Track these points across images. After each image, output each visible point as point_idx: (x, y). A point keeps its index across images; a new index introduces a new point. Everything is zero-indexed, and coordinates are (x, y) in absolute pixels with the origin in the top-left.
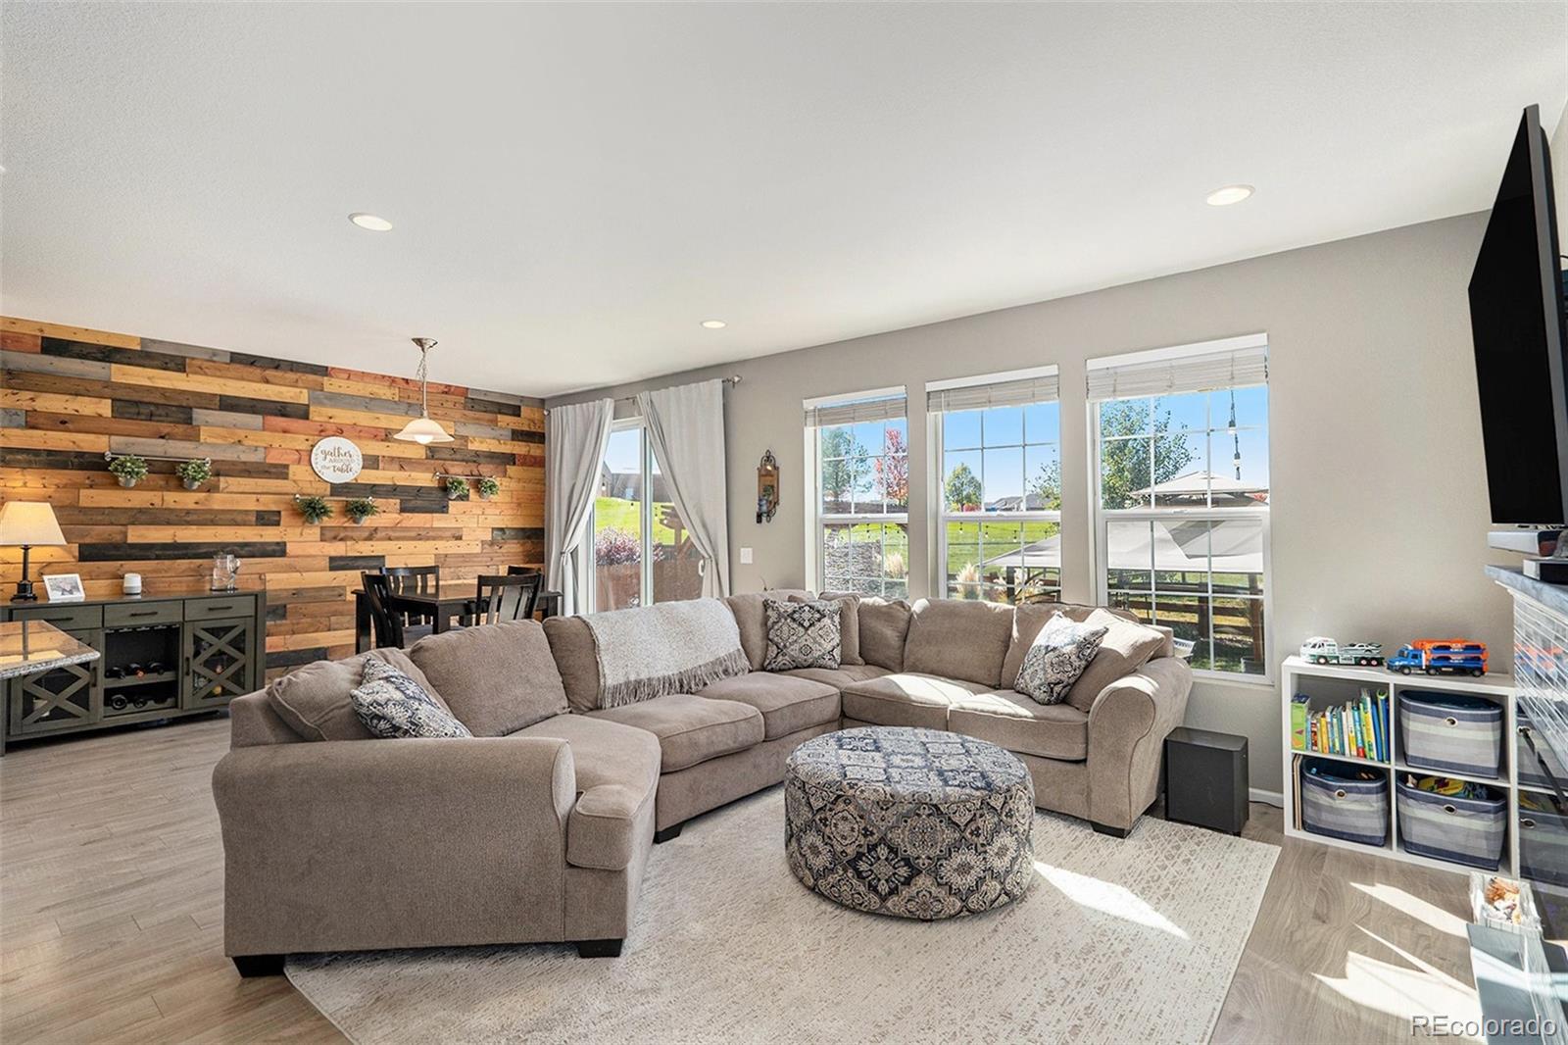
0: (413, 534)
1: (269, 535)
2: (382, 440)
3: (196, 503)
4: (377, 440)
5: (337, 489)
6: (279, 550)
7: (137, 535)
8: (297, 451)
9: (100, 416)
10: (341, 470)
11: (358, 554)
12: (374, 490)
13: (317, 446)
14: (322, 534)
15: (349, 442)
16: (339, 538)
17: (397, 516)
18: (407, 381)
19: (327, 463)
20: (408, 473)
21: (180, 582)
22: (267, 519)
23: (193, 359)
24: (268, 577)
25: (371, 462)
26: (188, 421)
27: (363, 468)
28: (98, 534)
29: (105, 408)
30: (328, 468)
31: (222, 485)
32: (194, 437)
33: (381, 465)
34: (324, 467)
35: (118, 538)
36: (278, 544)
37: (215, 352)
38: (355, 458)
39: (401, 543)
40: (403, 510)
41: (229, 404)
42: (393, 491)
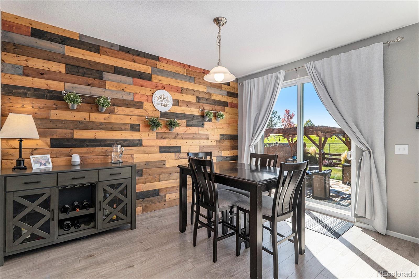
0: (191, 136)
1: (135, 136)
2: (180, 93)
3: (105, 119)
4: (178, 93)
5: (163, 115)
6: (139, 143)
7: (79, 134)
8: (146, 95)
9: (60, 72)
10: (164, 106)
11: (171, 146)
12: (177, 115)
13: (155, 94)
14: (157, 136)
15: (168, 93)
16: (163, 138)
17: (185, 128)
18: (189, 66)
19: (159, 102)
20: (190, 108)
21: (98, 159)
22: (134, 128)
23: (103, 47)
24: (135, 156)
25: (176, 103)
26: (101, 78)
27: (173, 105)
28: (60, 133)
29: (62, 68)
30: (159, 104)
31: (116, 111)
32: (103, 86)
33: (180, 104)
34: (158, 104)
35: (69, 136)
36: (139, 140)
37: (112, 45)
38: (170, 100)
39: (187, 141)
40: (188, 125)
41: (118, 71)
42: (184, 116)
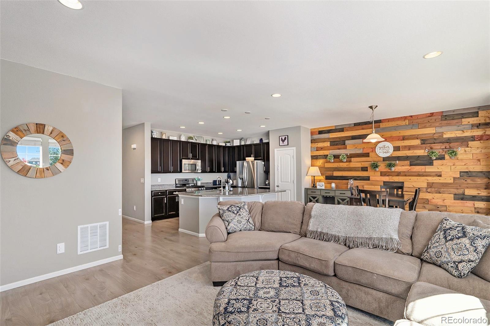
0: (416, 174)
1: (364, 174)
2: (402, 140)
3: (347, 165)
4: (399, 141)
5: (385, 159)
6: (368, 179)
7: (336, 174)
8: (372, 148)
9: (328, 146)
10: (386, 153)
11: (394, 181)
12: (399, 158)
13: (377, 146)
14: (381, 174)
15: (388, 143)
16: (387, 175)
17: (409, 167)
18: (411, 116)
19: (381, 151)
20: (413, 151)
21: (344, 186)
22: (364, 169)
23: (345, 128)
24: (365, 186)
25: (397, 149)
26: (344, 144)
27: (394, 151)
28: (329, 173)
29: (328, 144)
30: (381, 152)
31: (352, 160)
32: (345, 148)
33: (401, 149)
34: (380, 152)
35: (332, 175)
36: (367, 177)
37: (350, 124)
38: (390, 148)
39: (410, 177)
40: (411, 165)
41: (354, 138)
42: (406, 158)
